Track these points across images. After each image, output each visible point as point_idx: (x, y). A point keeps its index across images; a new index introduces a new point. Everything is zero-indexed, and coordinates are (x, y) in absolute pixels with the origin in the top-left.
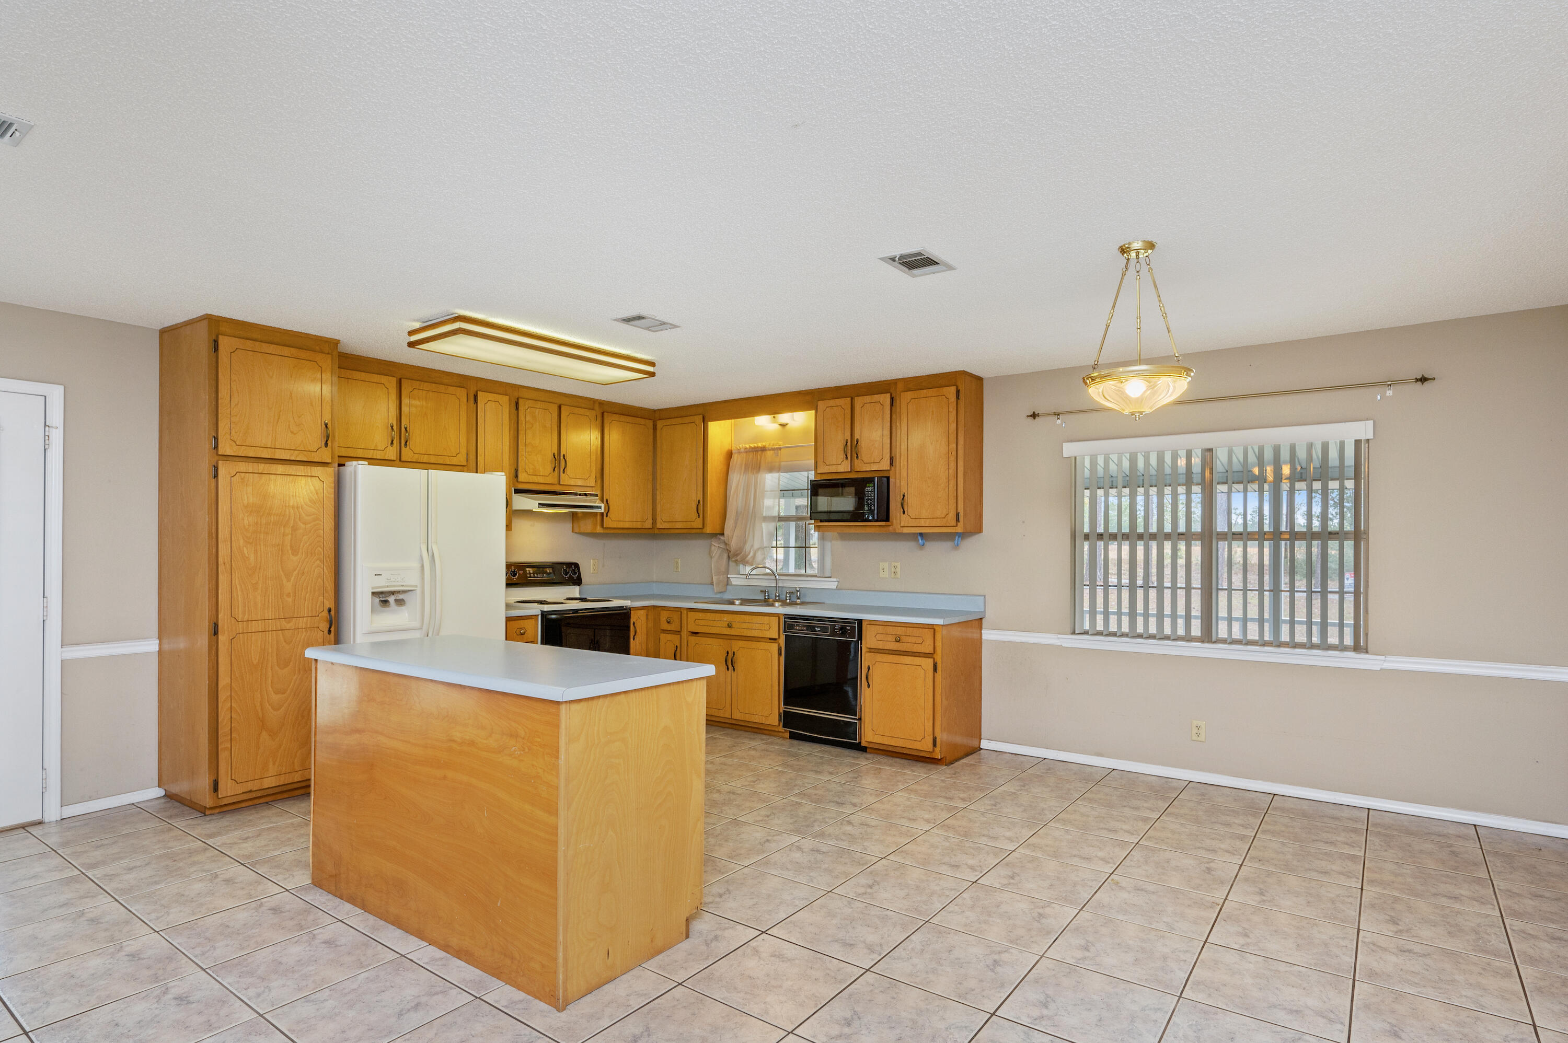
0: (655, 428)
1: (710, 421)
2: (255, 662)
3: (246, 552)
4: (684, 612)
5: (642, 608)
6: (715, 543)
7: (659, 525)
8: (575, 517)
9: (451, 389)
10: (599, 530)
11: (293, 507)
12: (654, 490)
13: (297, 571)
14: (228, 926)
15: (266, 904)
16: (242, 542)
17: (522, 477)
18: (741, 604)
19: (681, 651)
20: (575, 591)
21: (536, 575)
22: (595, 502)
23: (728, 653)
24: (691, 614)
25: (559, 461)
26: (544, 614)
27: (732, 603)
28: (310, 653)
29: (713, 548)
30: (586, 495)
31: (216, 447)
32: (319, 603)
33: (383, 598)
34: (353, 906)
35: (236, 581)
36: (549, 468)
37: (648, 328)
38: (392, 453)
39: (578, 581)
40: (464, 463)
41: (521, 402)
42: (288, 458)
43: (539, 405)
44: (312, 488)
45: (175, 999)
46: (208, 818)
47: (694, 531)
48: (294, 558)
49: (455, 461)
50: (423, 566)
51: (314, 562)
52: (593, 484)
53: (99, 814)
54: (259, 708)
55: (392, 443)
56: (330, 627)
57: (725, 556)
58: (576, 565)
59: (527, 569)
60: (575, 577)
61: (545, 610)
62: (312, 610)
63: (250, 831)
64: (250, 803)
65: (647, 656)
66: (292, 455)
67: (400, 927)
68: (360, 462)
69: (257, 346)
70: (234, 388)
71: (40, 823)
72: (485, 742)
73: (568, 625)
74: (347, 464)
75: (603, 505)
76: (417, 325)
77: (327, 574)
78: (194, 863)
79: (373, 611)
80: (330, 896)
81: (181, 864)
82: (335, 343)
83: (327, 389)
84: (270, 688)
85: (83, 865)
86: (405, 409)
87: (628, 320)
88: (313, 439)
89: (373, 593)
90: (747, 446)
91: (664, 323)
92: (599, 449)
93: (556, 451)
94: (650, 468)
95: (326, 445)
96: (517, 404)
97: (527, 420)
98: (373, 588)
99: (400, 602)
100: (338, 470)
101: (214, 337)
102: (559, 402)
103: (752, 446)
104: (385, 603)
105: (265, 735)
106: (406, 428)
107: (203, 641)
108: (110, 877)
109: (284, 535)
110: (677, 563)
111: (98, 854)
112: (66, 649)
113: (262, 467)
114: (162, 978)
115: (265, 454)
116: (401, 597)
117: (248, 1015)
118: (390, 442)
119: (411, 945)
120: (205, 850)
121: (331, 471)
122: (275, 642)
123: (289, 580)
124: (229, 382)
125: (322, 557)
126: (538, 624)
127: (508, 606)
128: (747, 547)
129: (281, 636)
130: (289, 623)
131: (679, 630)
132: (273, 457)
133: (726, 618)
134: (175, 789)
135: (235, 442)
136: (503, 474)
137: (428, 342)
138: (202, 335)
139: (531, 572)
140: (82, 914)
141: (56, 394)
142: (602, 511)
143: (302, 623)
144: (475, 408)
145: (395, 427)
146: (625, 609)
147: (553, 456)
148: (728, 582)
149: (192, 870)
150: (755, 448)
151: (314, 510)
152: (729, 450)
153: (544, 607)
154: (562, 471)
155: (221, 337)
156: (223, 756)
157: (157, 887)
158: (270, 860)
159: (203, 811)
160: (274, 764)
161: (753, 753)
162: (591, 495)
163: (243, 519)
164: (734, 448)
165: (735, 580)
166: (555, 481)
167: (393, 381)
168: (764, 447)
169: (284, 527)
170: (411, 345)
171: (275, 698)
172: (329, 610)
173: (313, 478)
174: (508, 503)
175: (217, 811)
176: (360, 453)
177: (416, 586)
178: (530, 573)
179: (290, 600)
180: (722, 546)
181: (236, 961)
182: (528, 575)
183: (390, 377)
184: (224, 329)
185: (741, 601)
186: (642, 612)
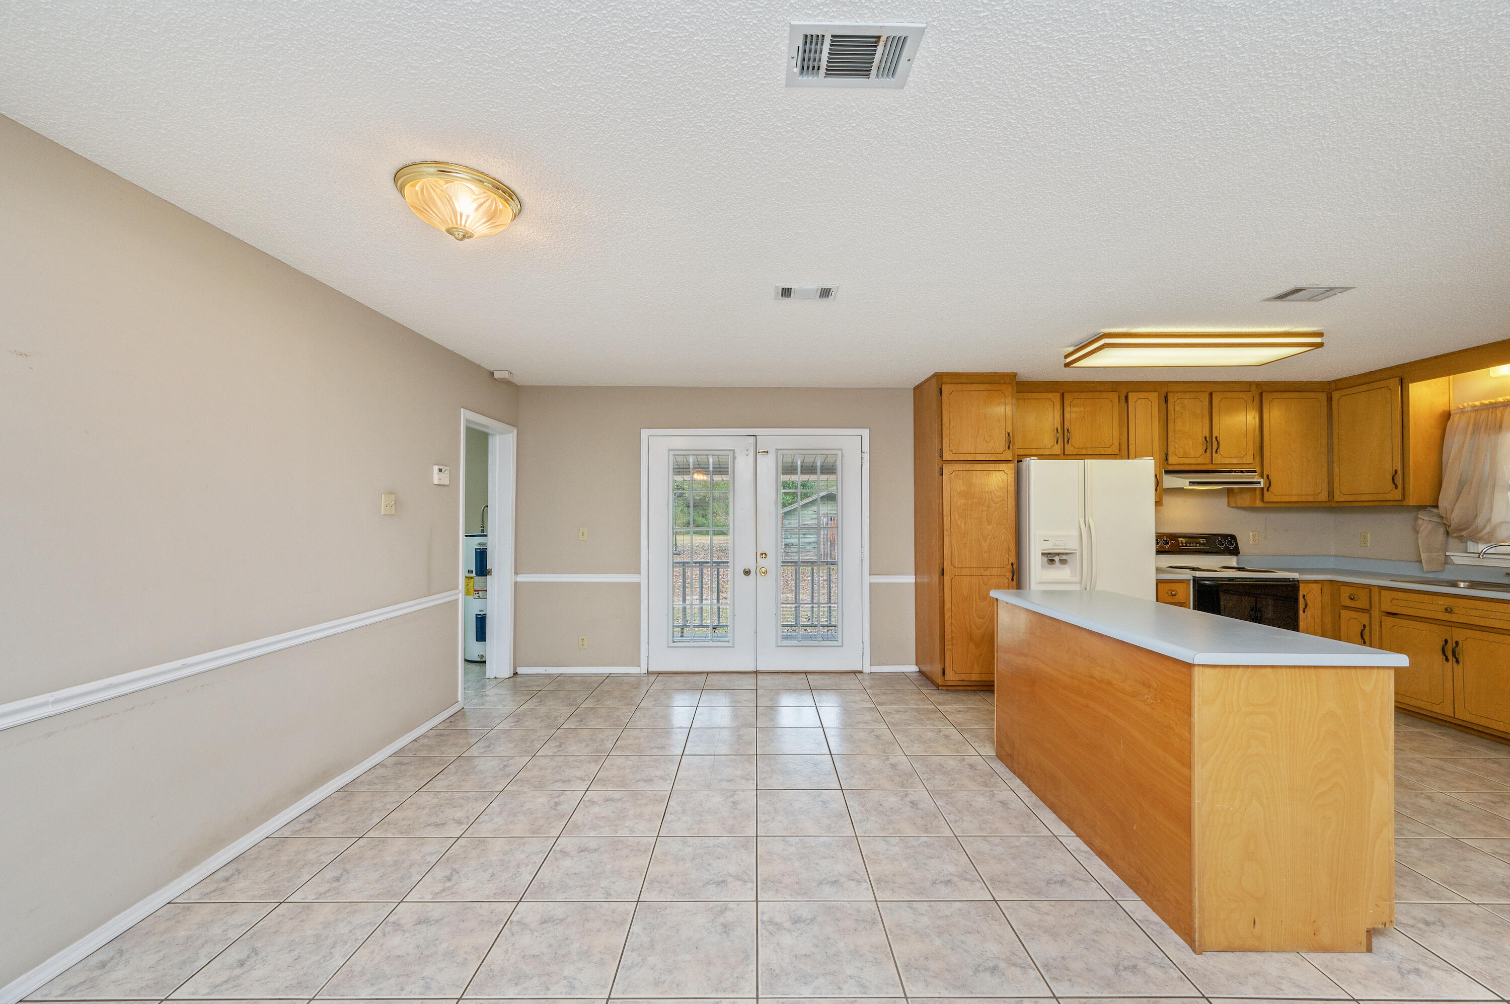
0: (1330, 399)
1: (1413, 381)
2: (966, 596)
3: (959, 522)
4: (1375, 592)
5: (1316, 582)
6: (1424, 517)
7: (1337, 498)
8: (1230, 492)
9: (1104, 395)
10: (1259, 503)
11: (987, 492)
12: (1330, 463)
13: (991, 536)
14: (943, 767)
15: (967, 760)
16: (957, 516)
17: (1172, 459)
18: (1470, 587)
19: (1370, 632)
20: (1232, 561)
21: (1188, 545)
22: (1253, 478)
23: (1446, 641)
24: (1383, 592)
25: (1211, 443)
26: (1196, 580)
27: (1454, 584)
28: (993, 594)
29: (1420, 522)
30: (1242, 472)
31: (942, 456)
32: (1005, 559)
33: (1051, 558)
34: (1021, 782)
35: (954, 542)
36: (1201, 450)
37: (1309, 299)
38: (1057, 449)
39: (1235, 552)
40: (1117, 452)
41: (1170, 396)
42: (984, 459)
43: (1188, 395)
44: (1000, 478)
45: (911, 802)
46: (940, 692)
47: (1388, 504)
48: (989, 527)
49: (1109, 451)
50: (1081, 535)
51: (1002, 531)
52: (1250, 460)
53: (888, 674)
54: (968, 627)
55: (1057, 442)
56: (1013, 576)
57: (1442, 530)
58: (1233, 537)
59: (1180, 539)
60: (1232, 547)
61: (1197, 576)
62: (1001, 563)
63: (962, 707)
64: (965, 688)
65: (1322, 636)
66: (986, 457)
67: (1055, 812)
68: (1032, 458)
69: (964, 387)
70: (952, 416)
71: (861, 672)
72: (1121, 684)
73: (1227, 591)
74: (1024, 460)
75: (1262, 481)
76: (1071, 349)
77: (1010, 539)
78: (929, 719)
79: (1043, 567)
80: (1007, 769)
81: (922, 717)
82: (1014, 375)
83: (1009, 409)
84: (975, 614)
85: (877, 702)
86: (1067, 416)
87: (1281, 297)
88: (998, 445)
89: (1043, 554)
90: (1477, 403)
91: (1331, 289)
92: (1257, 429)
93: (1207, 434)
94: (1324, 442)
95: (1009, 448)
96: (1166, 398)
97: (1176, 410)
98: (1042, 550)
99: (1063, 562)
100: (1018, 465)
101: (940, 387)
102: (1209, 390)
103: (1487, 402)
104: (1052, 561)
105: (972, 645)
106: (1068, 430)
107: (936, 578)
108: (889, 713)
109: (982, 511)
110: (1365, 537)
111: (884, 698)
112: (873, 576)
113: (968, 467)
114: (905, 786)
115: (970, 458)
116: (1064, 557)
117: (948, 833)
118: (1056, 441)
119: (1062, 830)
120: (936, 712)
121: (1011, 465)
122: (978, 584)
123: (985, 542)
124: (949, 413)
125: (1007, 526)
126: (1190, 588)
127: (1158, 570)
128: (1480, 521)
129: (978, 580)
130: (986, 571)
131: (1368, 608)
132: (975, 459)
133: (1442, 601)
134: (924, 669)
135: (952, 451)
136: (1152, 458)
137: (1080, 360)
138: (934, 385)
139: (1184, 542)
140: (873, 731)
141: (866, 433)
142: (1262, 485)
143: (994, 572)
144: (1126, 407)
145: (1059, 430)
146: (1291, 581)
147: (1204, 439)
148: (1447, 560)
149: (928, 722)
150: (1491, 404)
151: (1001, 494)
152: (1444, 412)
153: (1195, 574)
154: (1214, 452)
155: (943, 385)
156: (948, 654)
157: (910, 727)
158: (972, 730)
159: (937, 686)
160: (975, 666)
161: (1495, 767)
162: (1248, 472)
163: (957, 501)
164: (1453, 408)
165: (1458, 558)
166: (1208, 461)
167: (1057, 396)
169: (983, 505)
170: (1067, 365)
171: (978, 621)
172: (1012, 564)
173: (1000, 472)
174: (1158, 483)
175: (945, 688)
176: (1034, 452)
177: (1076, 550)
178: (1182, 543)
179: (986, 555)
180: (1436, 519)
181: (945, 792)
182: (1181, 544)
183: (1055, 394)
184: (945, 380)
185: (1467, 583)
186: (1315, 585)
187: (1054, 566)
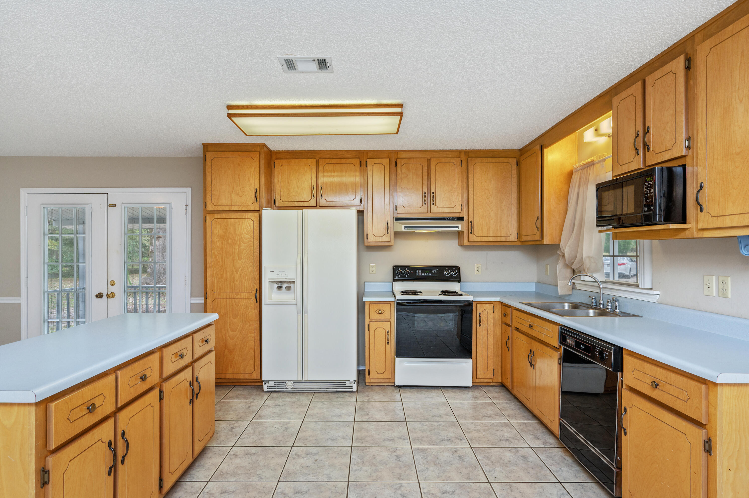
1: (545, 148)
2: (222, 314)
3: (218, 258)
4: (513, 309)
5: (490, 303)
7: (522, 238)
9: (349, 161)
10: (467, 243)
11: (239, 235)
13: (241, 269)
16: (216, 253)
17: (401, 210)
20: (456, 286)
21: (423, 274)
23: (530, 351)
24: (515, 312)
25: (429, 197)
26: (398, 301)
30: (453, 219)
31: (206, 207)
32: (251, 286)
33: (278, 285)
35: (214, 273)
36: (420, 202)
39: (457, 279)
40: (358, 204)
41: (398, 161)
42: (238, 210)
43: (412, 161)
44: (247, 224)
47: (538, 242)
48: (240, 262)
49: (351, 203)
50: (298, 268)
51: (249, 264)
52: (459, 211)
54: (224, 338)
55: (312, 197)
56: (257, 299)
58: (457, 268)
59: (418, 270)
60: (455, 276)
61: (400, 299)
62: (248, 289)
66: (239, 208)
69: (223, 154)
70: (213, 177)
75: (463, 226)
77: (256, 270)
82: (263, 145)
84: (229, 327)
86: (320, 178)
88: (249, 199)
89: (271, 282)
90: (581, 164)
92: (465, 185)
93: (427, 190)
94: (514, 195)
95: (256, 201)
96: (396, 163)
97: (403, 172)
98: (275, 279)
99: (289, 288)
100: (261, 214)
101: (205, 154)
102: (429, 157)
103: (584, 162)
104: (280, 288)
106: (321, 187)
109: (235, 249)
112: (192, 299)
113: (224, 215)
115: (227, 208)
116: (288, 285)
121: (257, 214)
122: (231, 305)
123: (237, 274)
124: (211, 174)
125: (253, 261)
126: (393, 308)
129: (234, 302)
130: (237, 295)
132: (231, 210)
133: (530, 319)
135: (213, 204)
139: (421, 272)
141: (189, 191)
142: (461, 229)
143: (243, 296)
144: (366, 169)
145: (314, 188)
146: (471, 302)
147: (424, 194)
148: (573, 286)
150: (586, 164)
151: (248, 236)
152: (570, 171)
154: (431, 204)
155: (208, 154)
160: (231, 367)
162: (458, 219)
163: (217, 242)
164: (574, 168)
166: (427, 210)
167: (313, 162)
168: (593, 161)
169: (235, 245)
171: (231, 333)
172: (256, 290)
173: (248, 219)
176: (296, 204)
178: (419, 273)
179: (238, 283)
180: (562, 254)
182: (417, 274)
183: (312, 160)
184: (210, 149)
185: (571, 304)
186: (488, 305)
187: (281, 291)
